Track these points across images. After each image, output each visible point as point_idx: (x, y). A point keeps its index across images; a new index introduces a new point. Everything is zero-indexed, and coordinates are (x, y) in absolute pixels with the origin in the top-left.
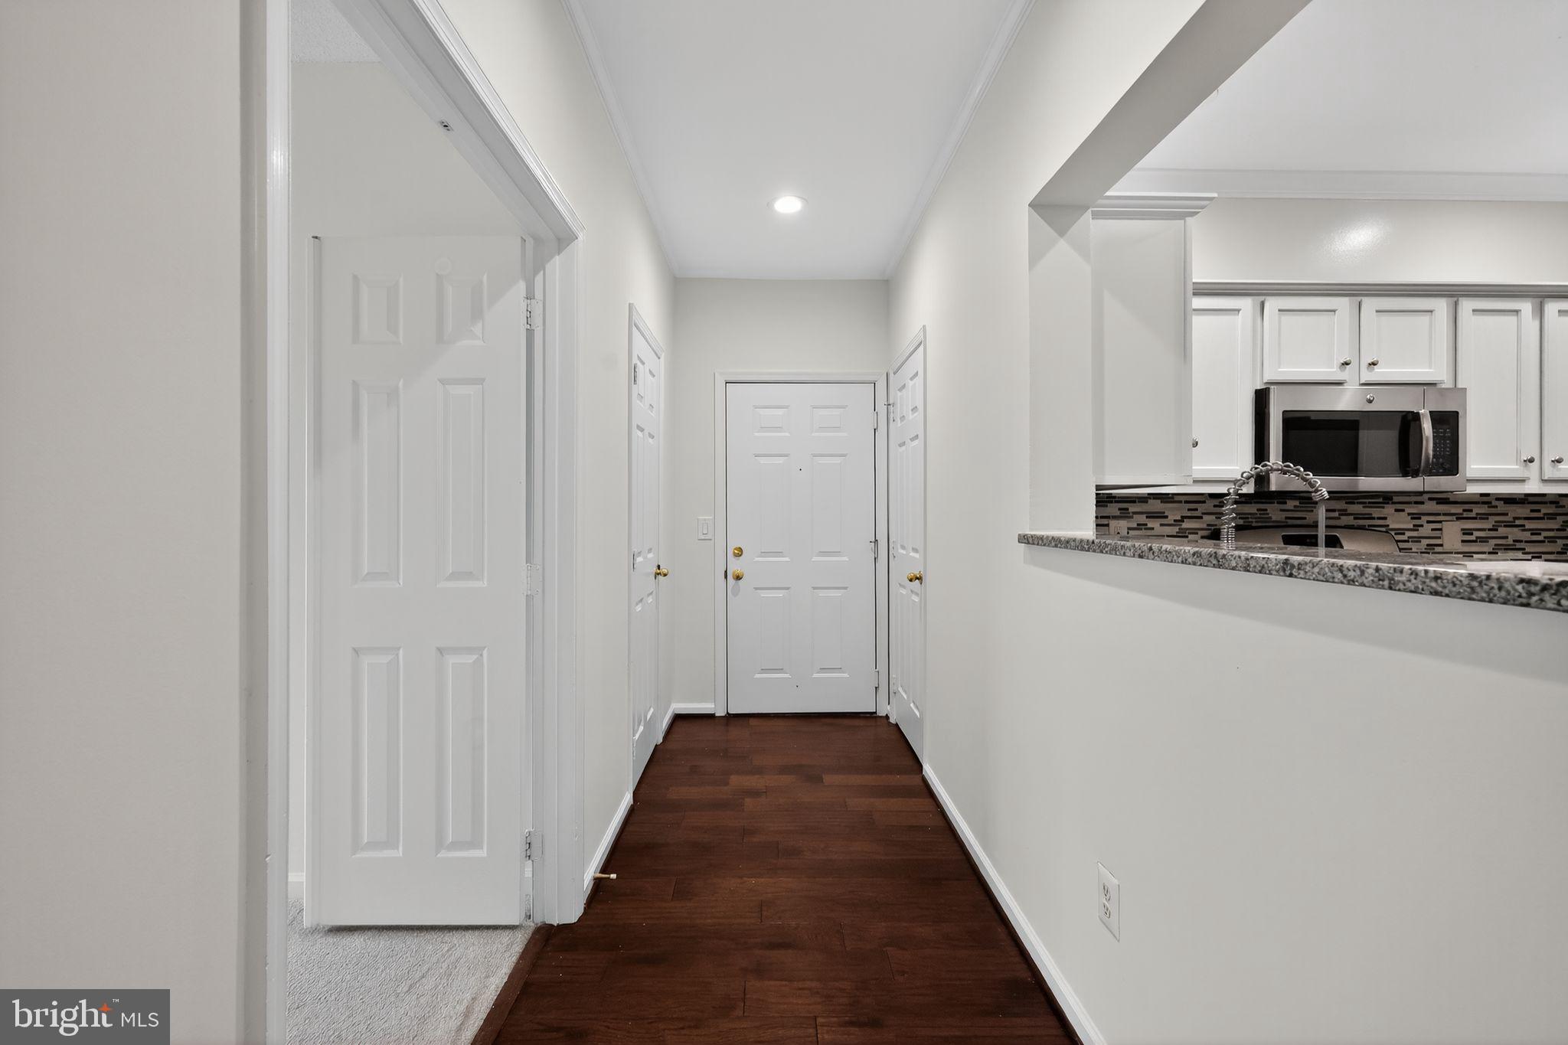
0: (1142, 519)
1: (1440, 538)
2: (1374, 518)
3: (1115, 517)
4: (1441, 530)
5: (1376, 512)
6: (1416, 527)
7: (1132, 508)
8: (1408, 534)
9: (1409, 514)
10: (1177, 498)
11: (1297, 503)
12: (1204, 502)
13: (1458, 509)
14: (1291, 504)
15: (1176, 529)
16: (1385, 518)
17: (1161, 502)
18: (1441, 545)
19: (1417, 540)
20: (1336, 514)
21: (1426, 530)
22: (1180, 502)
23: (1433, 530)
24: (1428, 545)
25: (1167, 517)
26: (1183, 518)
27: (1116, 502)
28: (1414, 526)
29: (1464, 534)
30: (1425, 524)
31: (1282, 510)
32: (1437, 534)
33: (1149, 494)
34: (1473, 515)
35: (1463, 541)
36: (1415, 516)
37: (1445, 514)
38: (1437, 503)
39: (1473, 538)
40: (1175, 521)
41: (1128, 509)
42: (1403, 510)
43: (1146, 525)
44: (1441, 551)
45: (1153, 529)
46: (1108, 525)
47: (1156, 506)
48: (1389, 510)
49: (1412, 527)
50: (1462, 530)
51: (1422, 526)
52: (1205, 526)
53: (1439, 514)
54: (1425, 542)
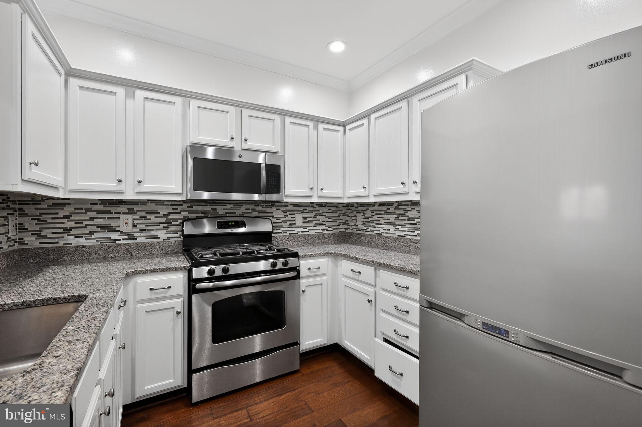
0: (143, 214)
1: (294, 221)
2: (267, 213)
3: (124, 213)
4: (295, 217)
5: (268, 210)
6: (285, 216)
7: (136, 208)
8: (282, 219)
9: (282, 211)
10: (165, 203)
11: (232, 206)
12: (182, 205)
13: (302, 209)
14: (229, 206)
15: (165, 219)
16: (272, 213)
17: (156, 205)
18: (295, 224)
19: (285, 222)
20: (250, 211)
21: (289, 218)
22: (168, 205)
23: (292, 218)
24: (290, 224)
25: (159, 213)
26: (169, 213)
27: (125, 204)
28: (284, 216)
29: (304, 219)
30: (289, 215)
31: (224, 209)
32: (293, 219)
33: (148, 200)
34: (307, 211)
35: (303, 222)
36: (285, 212)
37: (296, 211)
38: (294, 206)
39: (307, 221)
40: (164, 215)
41: (133, 209)
42: (280, 209)
43: (146, 217)
44: (295, 226)
45: (150, 219)
46: (119, 218)
47: (152, 207)
48: (274, 209)
49: (283, 216)
50: (303, 217)
51: (287, 216)
52: (182, 217)
53: (294, 211)
54: (289, 223)
